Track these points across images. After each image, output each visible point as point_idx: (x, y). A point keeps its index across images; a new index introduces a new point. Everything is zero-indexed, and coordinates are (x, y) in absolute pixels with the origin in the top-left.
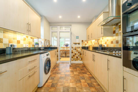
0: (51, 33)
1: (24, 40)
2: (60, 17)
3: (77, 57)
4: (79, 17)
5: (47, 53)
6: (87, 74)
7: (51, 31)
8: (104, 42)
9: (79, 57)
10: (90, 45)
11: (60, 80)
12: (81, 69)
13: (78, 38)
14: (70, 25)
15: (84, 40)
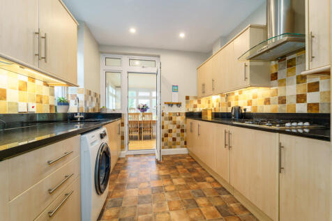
0: (102, 74)
1: (20, 90)
2: (133, 30)
3: (174, 139)
4: (182, 35)
5: (101, 131)
6: (205, 181)
7: (103, 68)
8: (246, 102)
9: (178, 139)
10: (205, 108)
11: (140, 206)
12: (188, 170)
13: (176, 91)
14: (155, 56)
15: (191, 95)
